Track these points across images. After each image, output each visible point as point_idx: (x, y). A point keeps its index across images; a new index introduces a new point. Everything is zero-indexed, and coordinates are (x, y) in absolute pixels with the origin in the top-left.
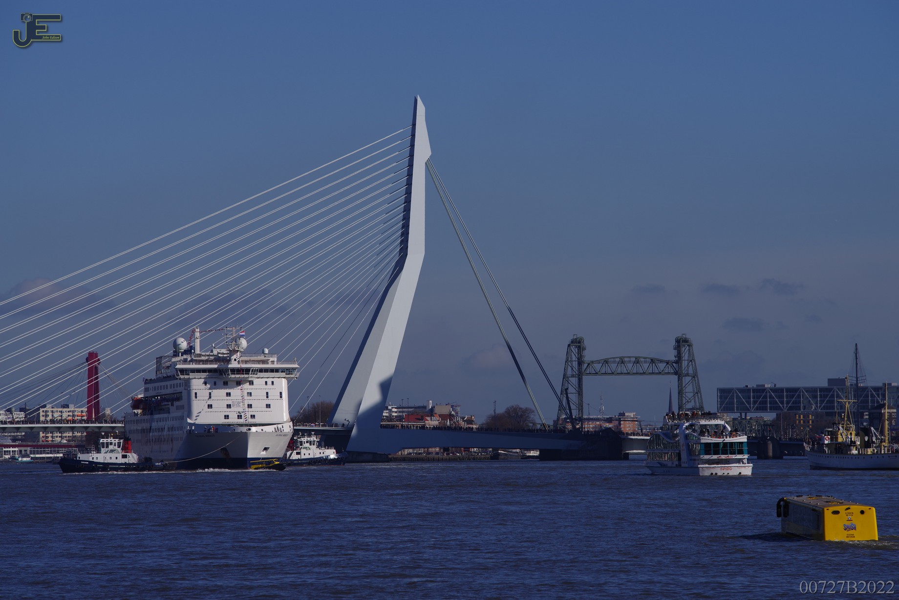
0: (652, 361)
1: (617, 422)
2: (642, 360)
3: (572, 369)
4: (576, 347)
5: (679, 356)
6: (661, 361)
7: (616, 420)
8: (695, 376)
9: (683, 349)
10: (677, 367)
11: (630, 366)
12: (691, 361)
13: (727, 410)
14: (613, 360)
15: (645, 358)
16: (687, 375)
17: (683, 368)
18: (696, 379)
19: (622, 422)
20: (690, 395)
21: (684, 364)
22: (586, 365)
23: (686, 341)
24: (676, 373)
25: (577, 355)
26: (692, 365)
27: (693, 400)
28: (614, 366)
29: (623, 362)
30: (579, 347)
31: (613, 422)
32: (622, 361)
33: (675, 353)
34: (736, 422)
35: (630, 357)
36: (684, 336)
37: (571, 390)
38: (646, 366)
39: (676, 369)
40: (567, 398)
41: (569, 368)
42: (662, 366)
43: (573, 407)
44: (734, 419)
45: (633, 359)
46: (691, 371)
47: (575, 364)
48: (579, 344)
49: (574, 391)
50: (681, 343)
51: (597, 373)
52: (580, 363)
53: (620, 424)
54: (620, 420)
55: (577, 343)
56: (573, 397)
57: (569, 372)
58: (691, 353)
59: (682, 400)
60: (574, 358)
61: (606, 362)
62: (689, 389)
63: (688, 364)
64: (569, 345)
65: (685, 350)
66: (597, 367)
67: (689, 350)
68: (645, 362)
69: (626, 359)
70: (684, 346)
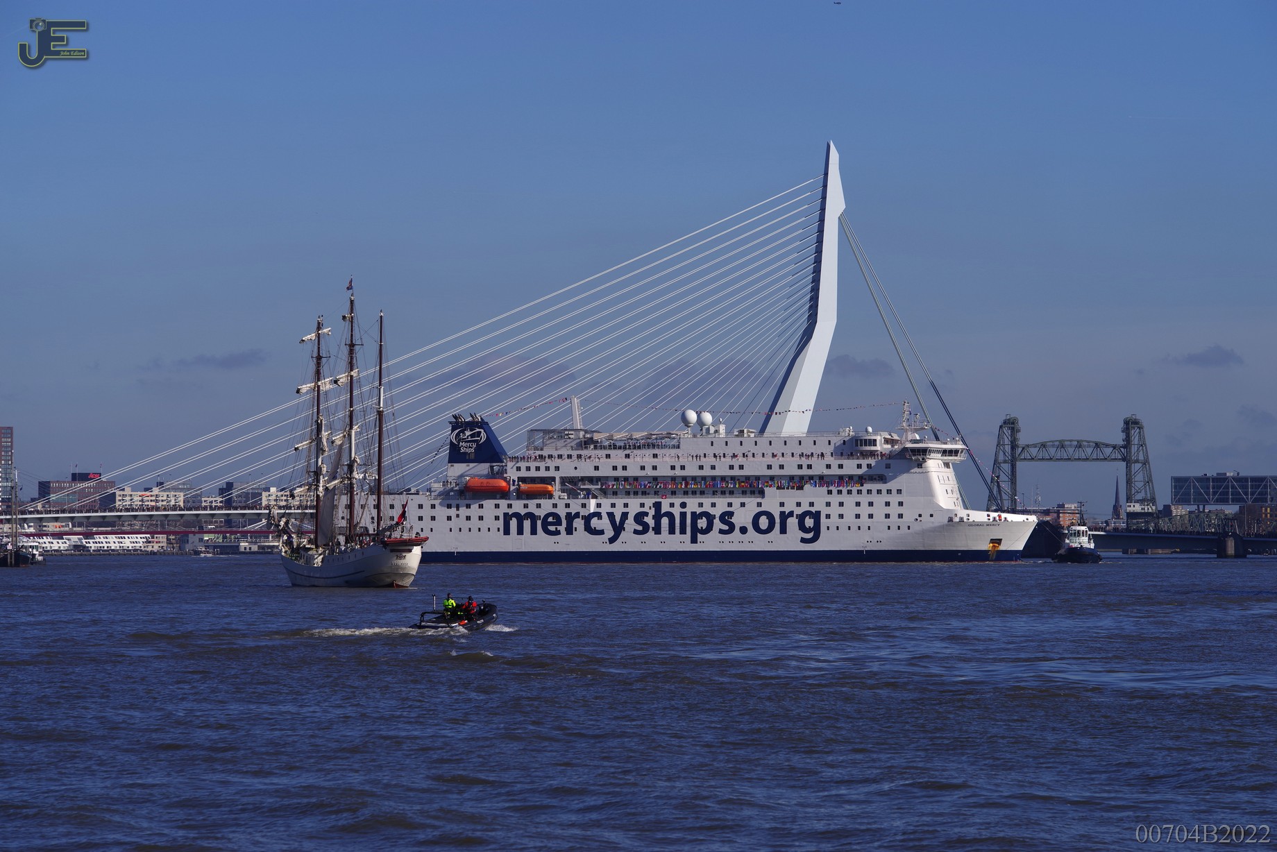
0: (1097, 445)
1: (1055, 515)
2: (1085, 443)
3: (1004, 453)
4: (1009, 428)
5: (1128, 440)
6: (1107, 446)
7: (1055, 513)
8: (1146, 462)
9: (1133, 432)
10: (1125, 452)
11: (1071, 450)
12: (1142, 445)
13: (1182, 502)
14: (1052, 443)
15: (1088, 442)
16: (1137, 461)
17: (1133, 454)
18: (1147, 466)
19: (1061, 515)
20: (1140, 485)
21: (1134, 449)
22: (1020, 449)
23: (1136, 422)
24: (1124, 459)
25: (1010, 438)
26: (1143, 450)
27: (1143, 491)
28: (1052, 451)
29: (1063, 447)
30: (1012, 429)
31: (1051, 514)
32: (1062, 445)
33: (1123, 436)
34: (1193, 515)
35: (1071, 441)
36: (1134, 416)
37: (1003, 477)
38: (1089, 450)
39: (1124, 455)
40: (999, 486)
41: (1001, 453)
42: (1108, 451)
43: (1005, 497)
44: (1190, 512)
45: (1076, 443)
46: (1141, 458)
47: (1008, 448)
48: (1013, 426)
49: (1007, 479)
50: (1131, 425)
51: (1032, 459)
52: (1014, 446)
53: (1059, 517)
54: (1058, 513)
55: (1011, 425)
56: (1005, 486)
57: (1001, 458)
58: (1142, 437)
59: (1131, 490)
60: (1007, 441)
61: (1043, 445)
62: (1139, 479)
63: (1138, 449)
64: (1001, 427)
65: (1134, 433)
66: (1034, 451)
67: (1140, 433)
68: (1089, 446)
69: (1066, 443)
70: (1134, 428)
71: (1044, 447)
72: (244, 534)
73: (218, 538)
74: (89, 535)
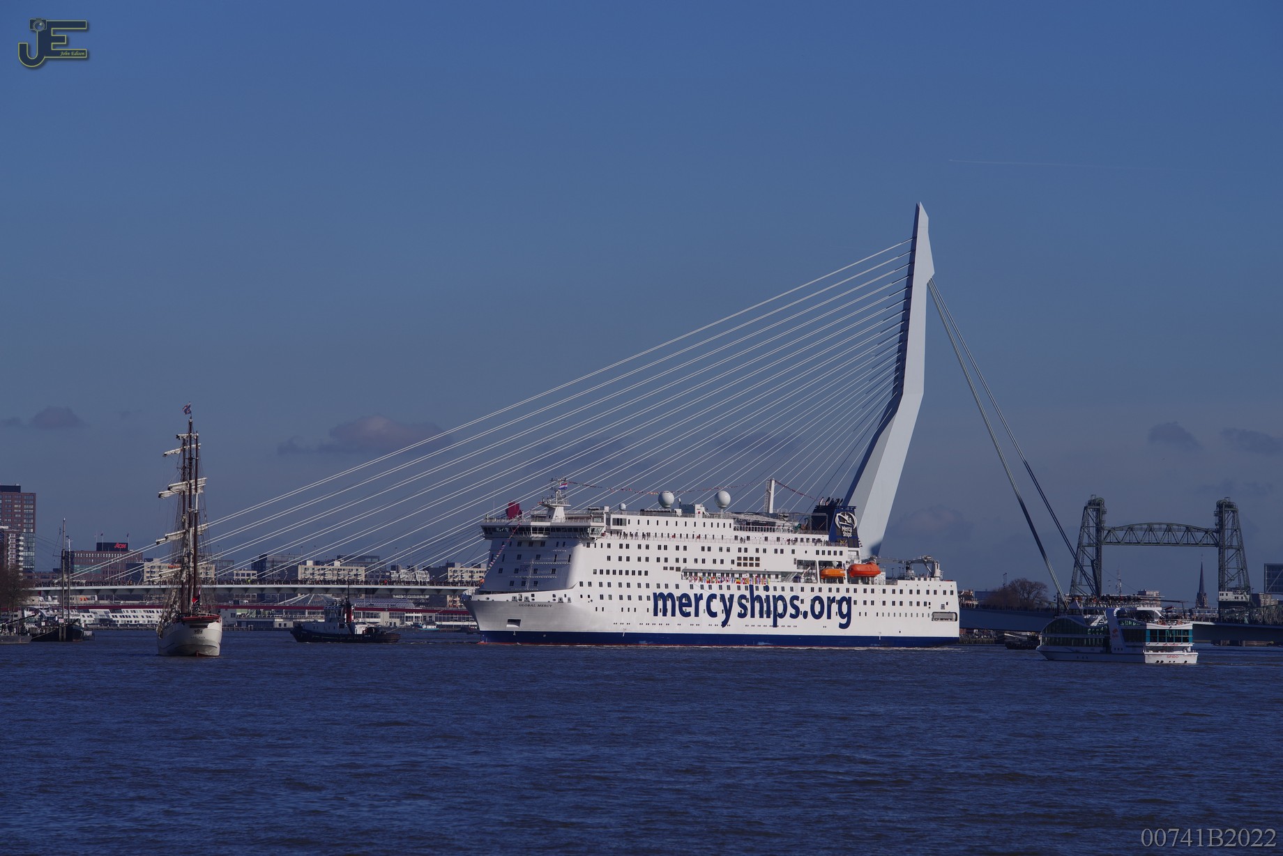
0: (1188, 529)
2: (1175, 527)
4: (1094, 510)
5: (1221, 524)
6: (1199, 530)
8: (1240, 549)
9: (1226, 515)
10: (1218, 537)
11: (1160, 534)
12: (1236, 530)
13: (1275, 591)
14: (1139, 526)
15: (1178, 525)
16: (1231, 547)
17: (1226, 539)
18: (1242, 553)
20: (1233, 572)
21: (1227, 534)
22: (1106, 532)
23: (1230, 506)
24: (1216, 545)
25: (1095, 520)
26: (1237, 535)
27: (1237, 579)
28: (1140, 534)
29: (1151, 530)
30: (1098, 511)
33: (1215, 519)
35: (1160, 524)
36: (1227, 499)
37: (1086, 562)
38: (1179, 534)
39: (1216, 540)
40: (1082, 572)
41: (1086, 535)
45: (1165, 526)
46: (1235, 543)
47: (1093, 531)
49: (1091, 563)
50: (1224, 508)
51: (1119, 542)
52: (1099, 529)
55: (1096, 506)
56: (1089, 571)
57: (1085, 540)
58: (1235, 521)
59: (1223, 577)
60: (1092, 523)
62: (1232, 566)
63: (1232, 534)
64: (1086, 508)
65: (1228, 517)
66: (1120, 534)
67: (1234, 517)
68: (1179, 530)
69: (1156, 526)
70: (1228, 512)
71: (1132, 530)
72: (279, 610)
73: (251, 613)
74: (116, 609)
